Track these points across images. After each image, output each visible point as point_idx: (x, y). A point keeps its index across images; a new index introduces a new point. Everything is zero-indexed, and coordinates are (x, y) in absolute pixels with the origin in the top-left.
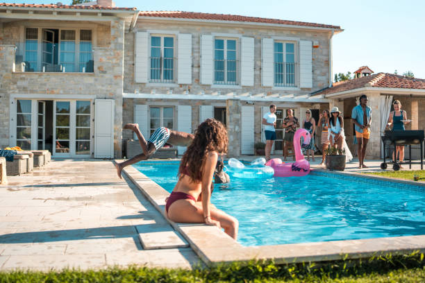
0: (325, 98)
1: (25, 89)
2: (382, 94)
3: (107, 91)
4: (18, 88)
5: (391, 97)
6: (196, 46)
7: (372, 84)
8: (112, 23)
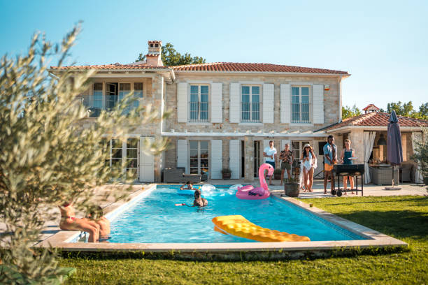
0: (326, 133)
2: (365, 131)
3: (150, 130)
5: (374, 133)
6: (226, 92)
7: (356, 123)
8: (153, 78)
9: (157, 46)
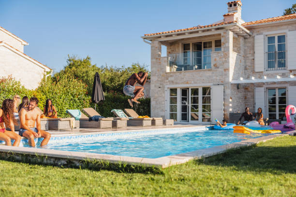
1: (172, 82)
3: (220, 80)
4: (169, 81)
8: (222, 34)
9: (235, 5)
